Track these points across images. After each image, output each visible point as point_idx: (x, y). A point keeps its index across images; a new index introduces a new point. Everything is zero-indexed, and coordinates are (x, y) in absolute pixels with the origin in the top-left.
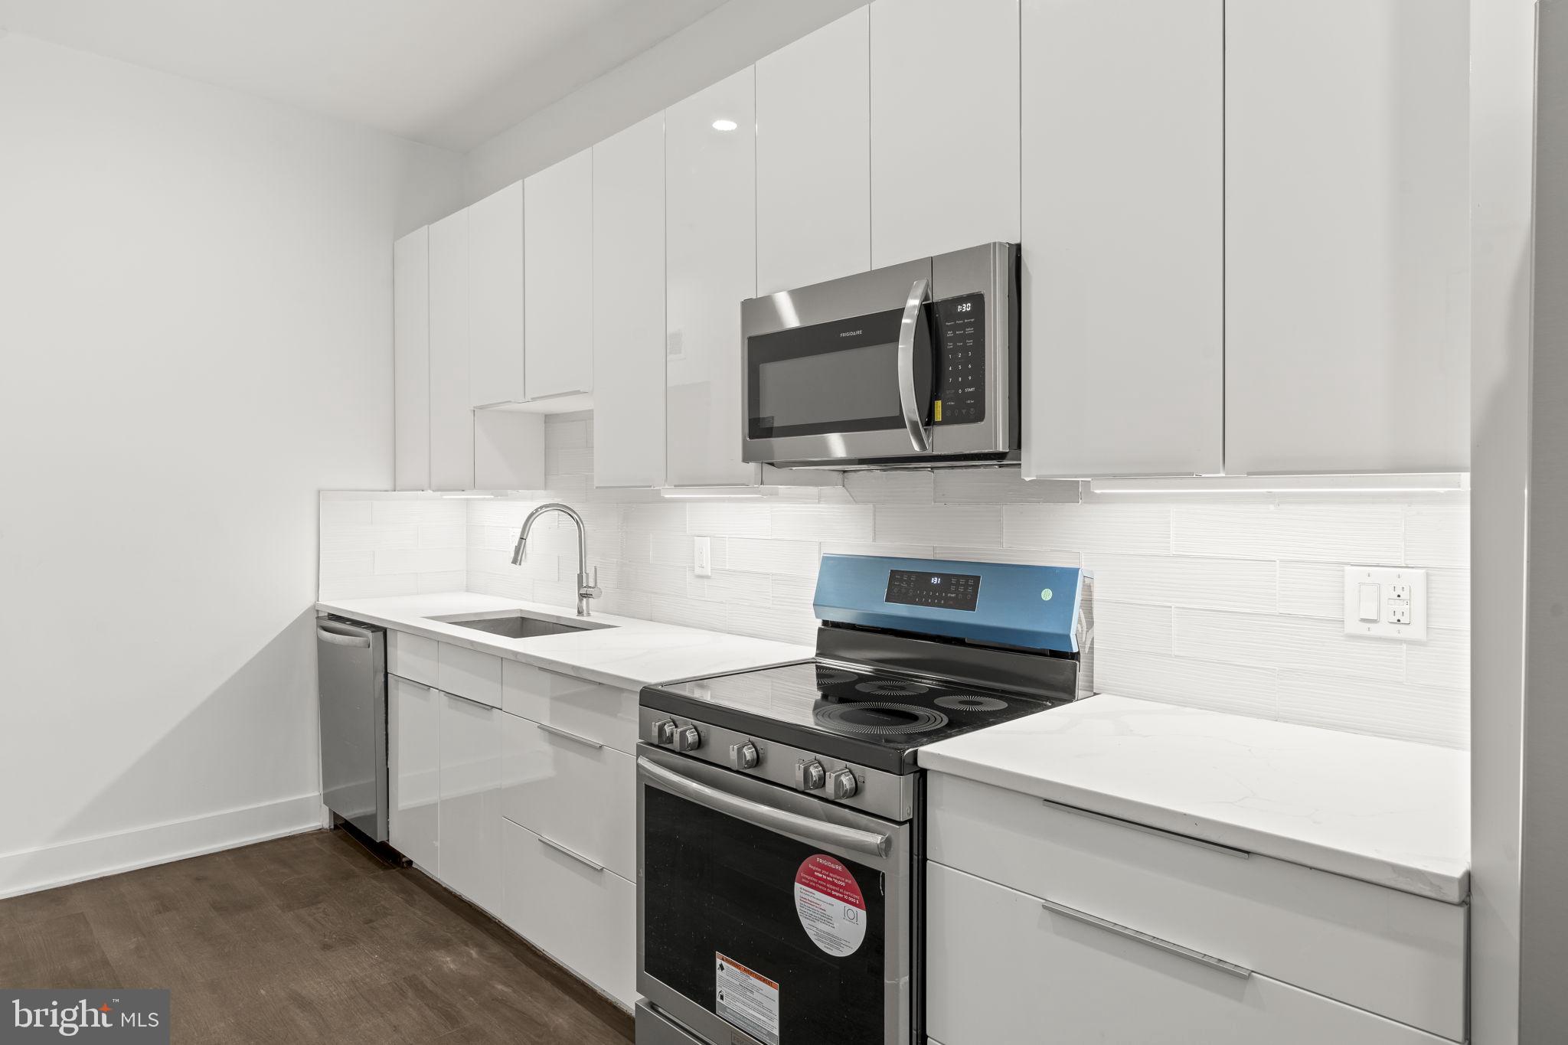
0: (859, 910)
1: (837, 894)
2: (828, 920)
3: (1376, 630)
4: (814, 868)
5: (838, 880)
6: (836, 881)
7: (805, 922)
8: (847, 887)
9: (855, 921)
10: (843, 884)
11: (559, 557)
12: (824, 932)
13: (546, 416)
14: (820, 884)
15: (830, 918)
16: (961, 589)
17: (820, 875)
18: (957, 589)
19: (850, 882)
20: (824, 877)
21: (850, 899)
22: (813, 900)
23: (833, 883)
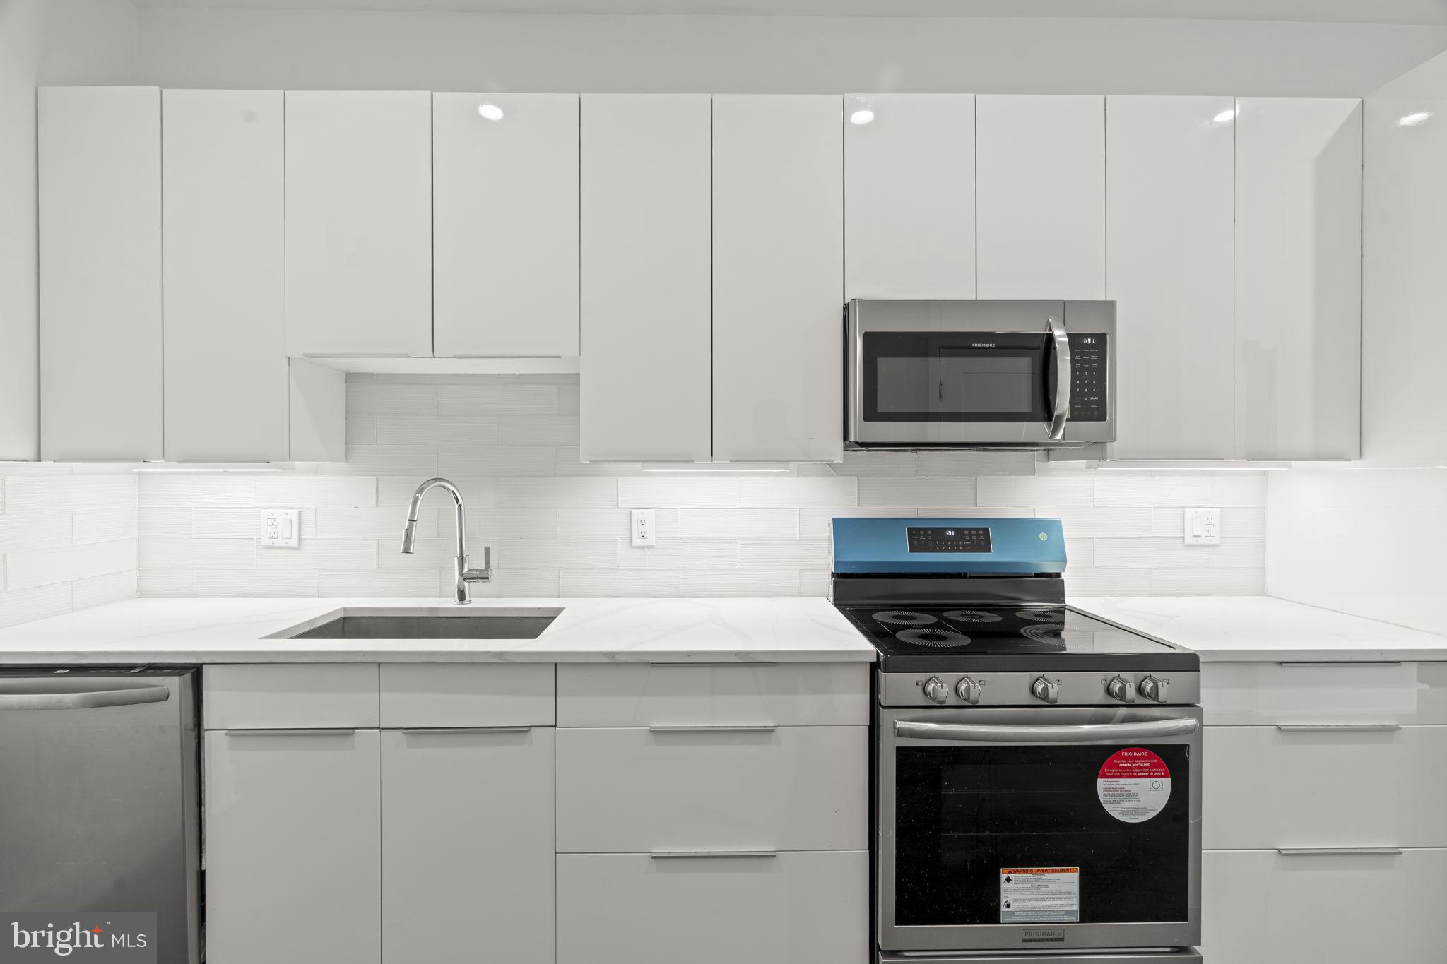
0: (1164, 779)
1: (1143, 774)
2: (1132, 796)
3: (1200, 541)
4: (1119, 762)
5: (1143, 763)
6: (1141, 765)
7: (1107, 807)
8: (1153, 766)
9: (1160, 788)
10: (1149, 765)
11: (378, 541)
12: (1129, 808)
13: (347, 374)
14: (1125, 772)
15: (1135, 795)
16: (975, 538)
17: (1126, 765)
18: (970, 538)
19: (1155, 761)
20: (1130, 765)
21: (1155, 774)
22: (1119, 787)
23: (1139, 767)
